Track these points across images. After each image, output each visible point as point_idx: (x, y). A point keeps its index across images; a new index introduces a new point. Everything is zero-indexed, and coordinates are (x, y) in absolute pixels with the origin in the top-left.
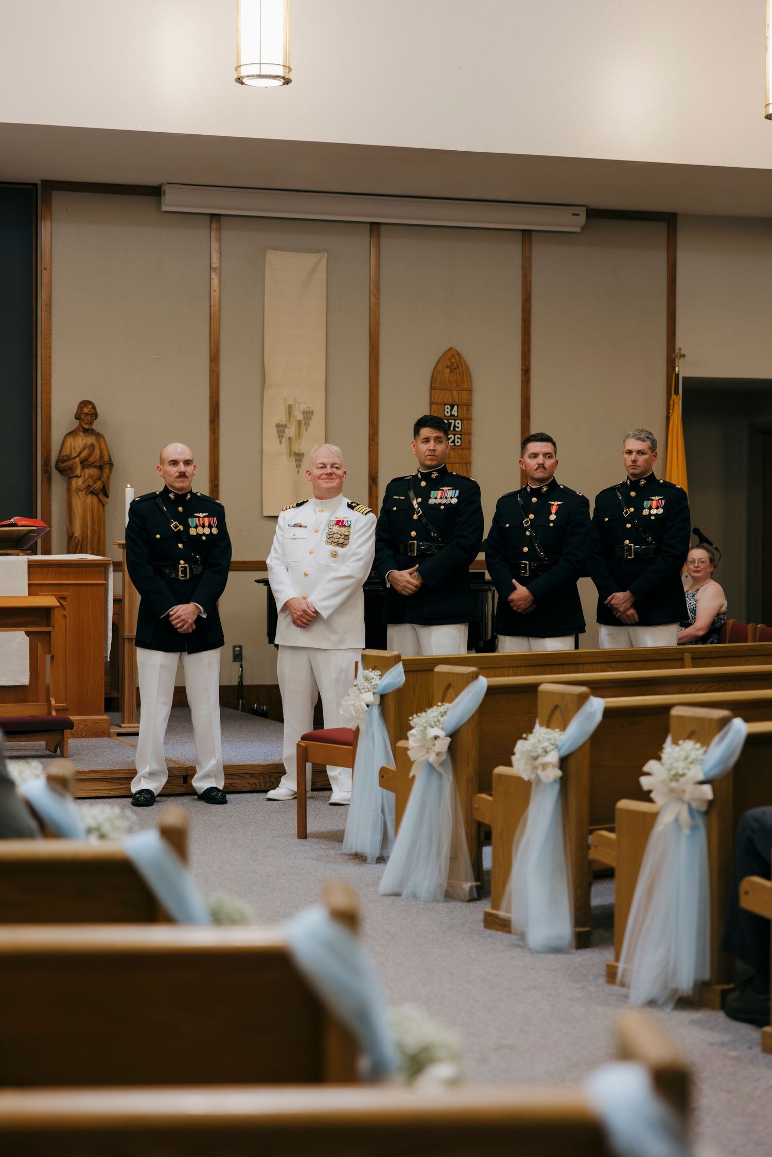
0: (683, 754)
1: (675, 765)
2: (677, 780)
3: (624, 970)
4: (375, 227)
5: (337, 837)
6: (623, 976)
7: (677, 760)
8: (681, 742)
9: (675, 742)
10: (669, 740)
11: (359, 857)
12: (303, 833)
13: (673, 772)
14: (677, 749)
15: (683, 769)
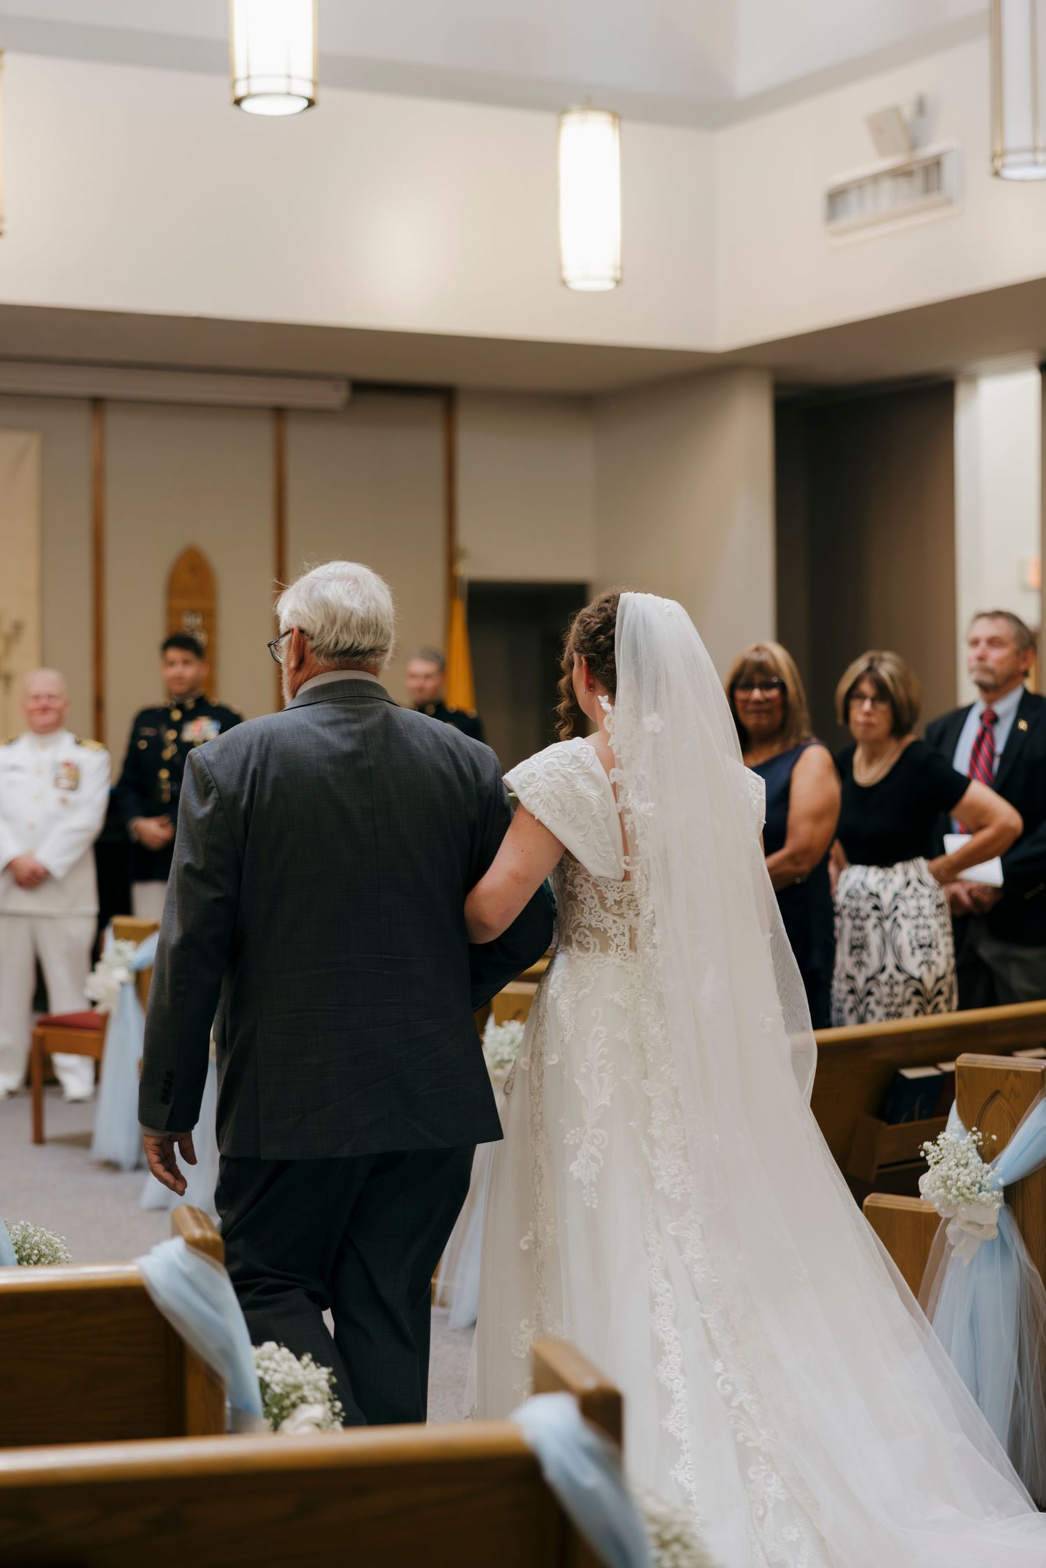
0: (508, 1037)
1: (500, 1050)
2: (502, 1068)
3: (444, 1288)
4: (97, 403)
5: (83, 1141)
6: (443, 1294)
7: (501, 1044)
8: (505, 1023)
9: (499, 1023)
10: (491, 1021)
11: (112, 1166)
12: (39, 1138)
13: (498, 1058)
14: (501, 1031)
15: (509, 1054)
